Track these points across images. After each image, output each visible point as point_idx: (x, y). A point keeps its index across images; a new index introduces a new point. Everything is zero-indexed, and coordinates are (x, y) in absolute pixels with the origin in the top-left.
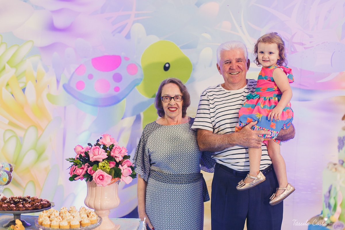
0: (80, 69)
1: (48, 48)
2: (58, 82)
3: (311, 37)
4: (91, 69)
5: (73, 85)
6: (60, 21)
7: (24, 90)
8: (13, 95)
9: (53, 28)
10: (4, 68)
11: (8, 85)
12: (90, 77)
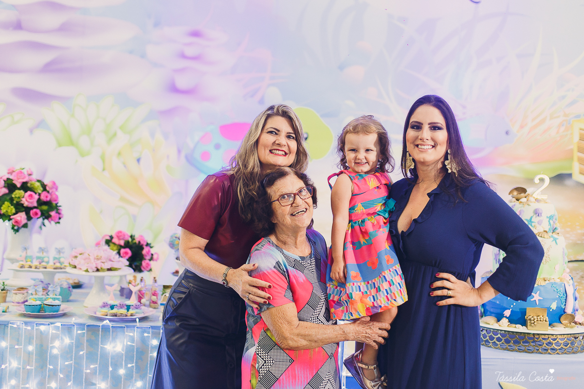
0: (205, 138)
1: (168, 113)
2: (179, 151)
3: (464, 107)
4: (218, 138)
5: (197, 155)
6: (182, 82)
7: (138, 160)
8: (125, 166)
9: (174, 89)
10: (115, 135)
11: (119, 154)
12: (217, 147)
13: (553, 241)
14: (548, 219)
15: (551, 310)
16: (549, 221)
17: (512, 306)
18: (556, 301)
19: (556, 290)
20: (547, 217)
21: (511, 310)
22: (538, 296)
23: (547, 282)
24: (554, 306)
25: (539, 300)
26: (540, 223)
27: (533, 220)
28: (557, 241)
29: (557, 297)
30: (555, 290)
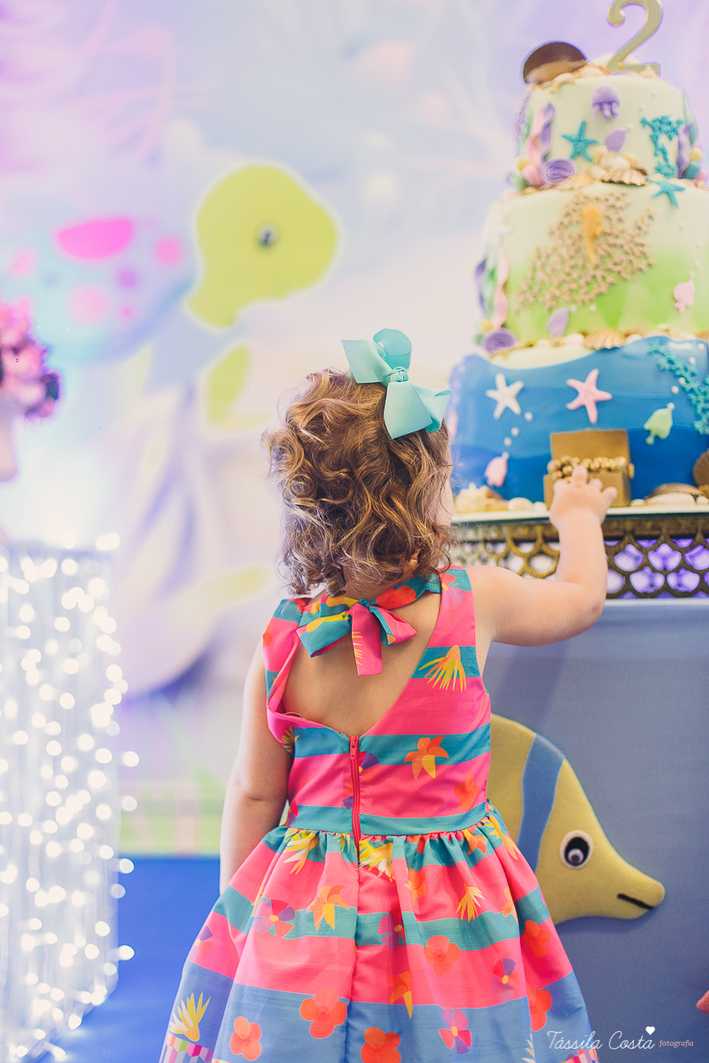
12: (51, 281)
13: (659, 194)
14: (648, 131)
15: (650, 440)
16: (654, 140)
17: (508, 442)
18: (671, 406)
19: (667, 366)
20: (644, 122)
21: (506, 456)
22: (594, 390)
23: (634, 338)
24: (660, 423)
25: (600, 404)
26: (615, 144)
27: (589, 136)
28: (677, 195)
29: (675, 390)
30: (664, 363)
